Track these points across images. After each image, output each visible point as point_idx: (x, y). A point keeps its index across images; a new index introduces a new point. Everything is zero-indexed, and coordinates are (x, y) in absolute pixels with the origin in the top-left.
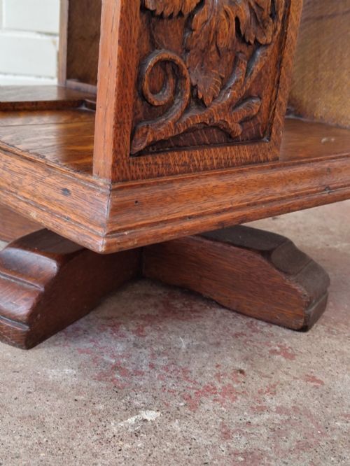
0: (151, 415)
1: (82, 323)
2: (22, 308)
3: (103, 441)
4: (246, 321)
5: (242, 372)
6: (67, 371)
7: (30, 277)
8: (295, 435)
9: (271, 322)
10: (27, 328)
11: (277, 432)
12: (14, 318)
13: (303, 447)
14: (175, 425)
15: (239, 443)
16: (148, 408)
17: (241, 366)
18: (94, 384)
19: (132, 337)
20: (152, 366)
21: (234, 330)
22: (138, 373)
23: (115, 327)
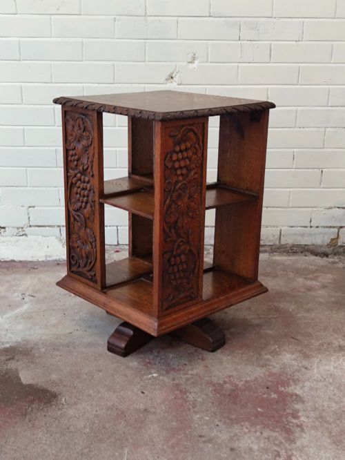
0: (155, 375)
1: (141, 349)
2: (123, 345)
3: (141, 380)
4: (194, 348)
5: (186, 364)
6: (135, 363)
7: (125, 335)
8: (192, 380)
9: (203, 349)
10: (124, 351)
11: (187, 380)
12: (121, 348)
13: (192, 383)
14: (161, 378)
15: (177, 382)
16: (155, 373)
17: (186, 363)
18: (142, 367)
19: (156, 354)
20: (159, 362)
21: (190, 352)
22: (155, 364)
23: (151, 351)
